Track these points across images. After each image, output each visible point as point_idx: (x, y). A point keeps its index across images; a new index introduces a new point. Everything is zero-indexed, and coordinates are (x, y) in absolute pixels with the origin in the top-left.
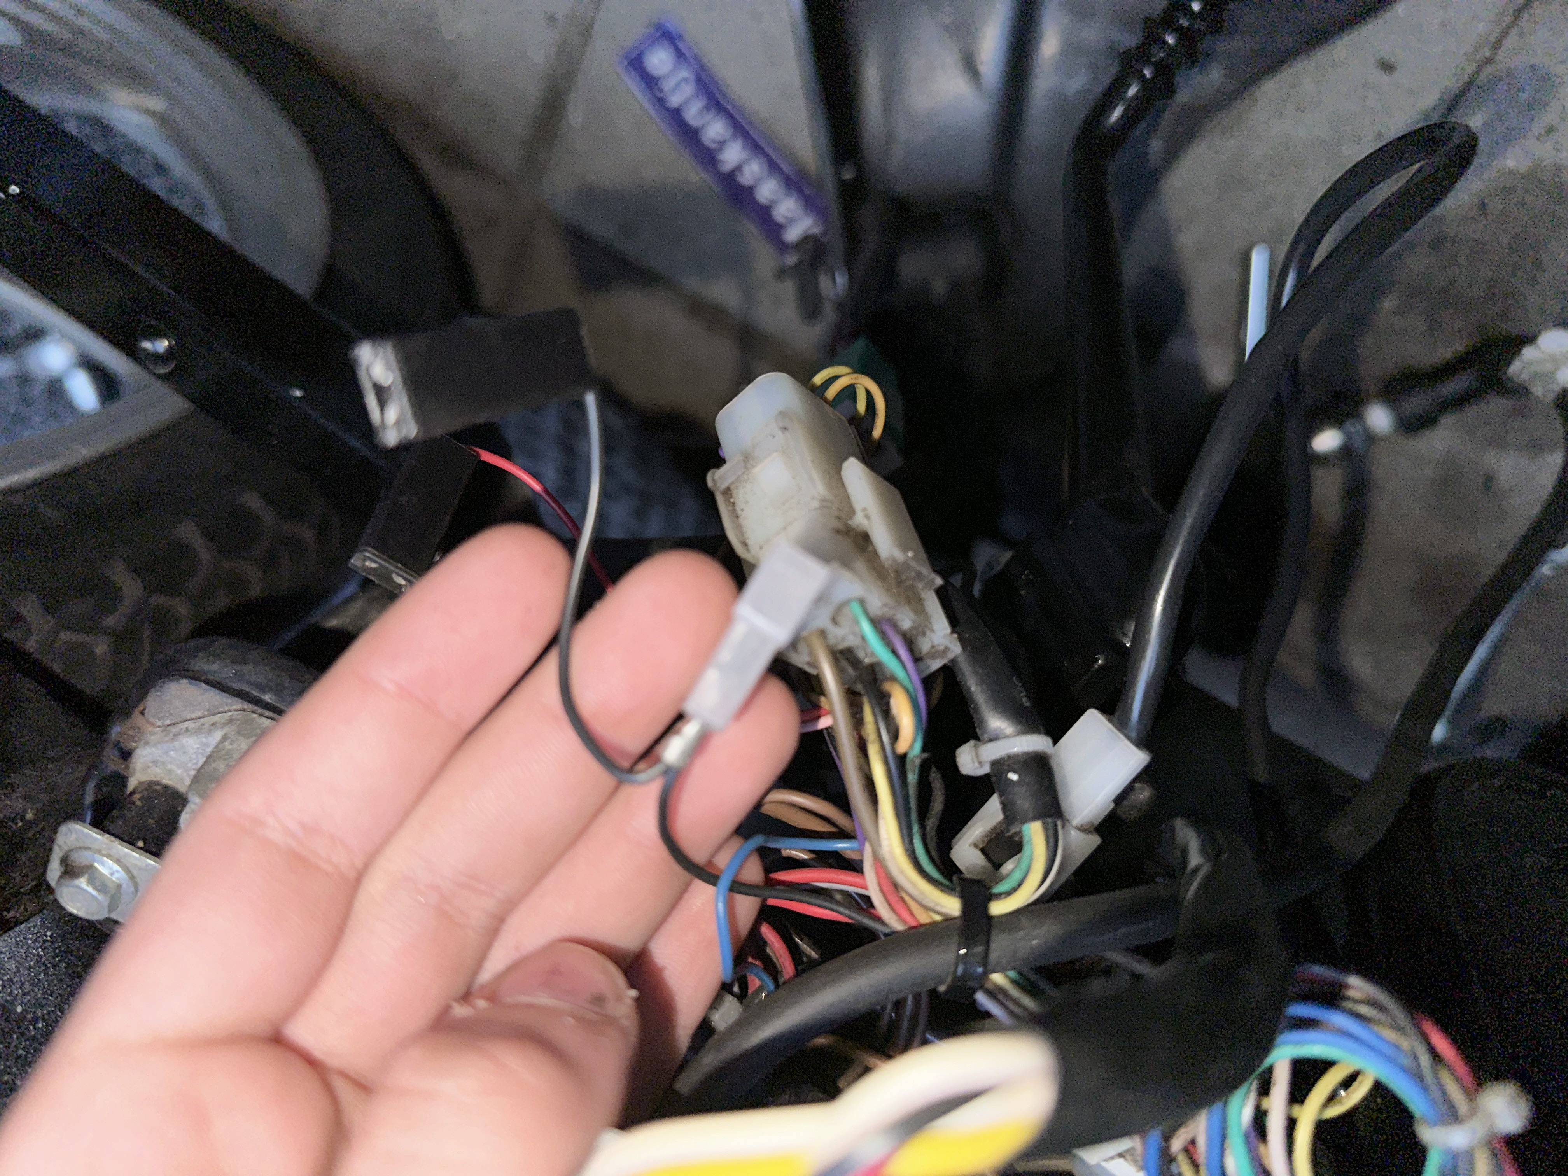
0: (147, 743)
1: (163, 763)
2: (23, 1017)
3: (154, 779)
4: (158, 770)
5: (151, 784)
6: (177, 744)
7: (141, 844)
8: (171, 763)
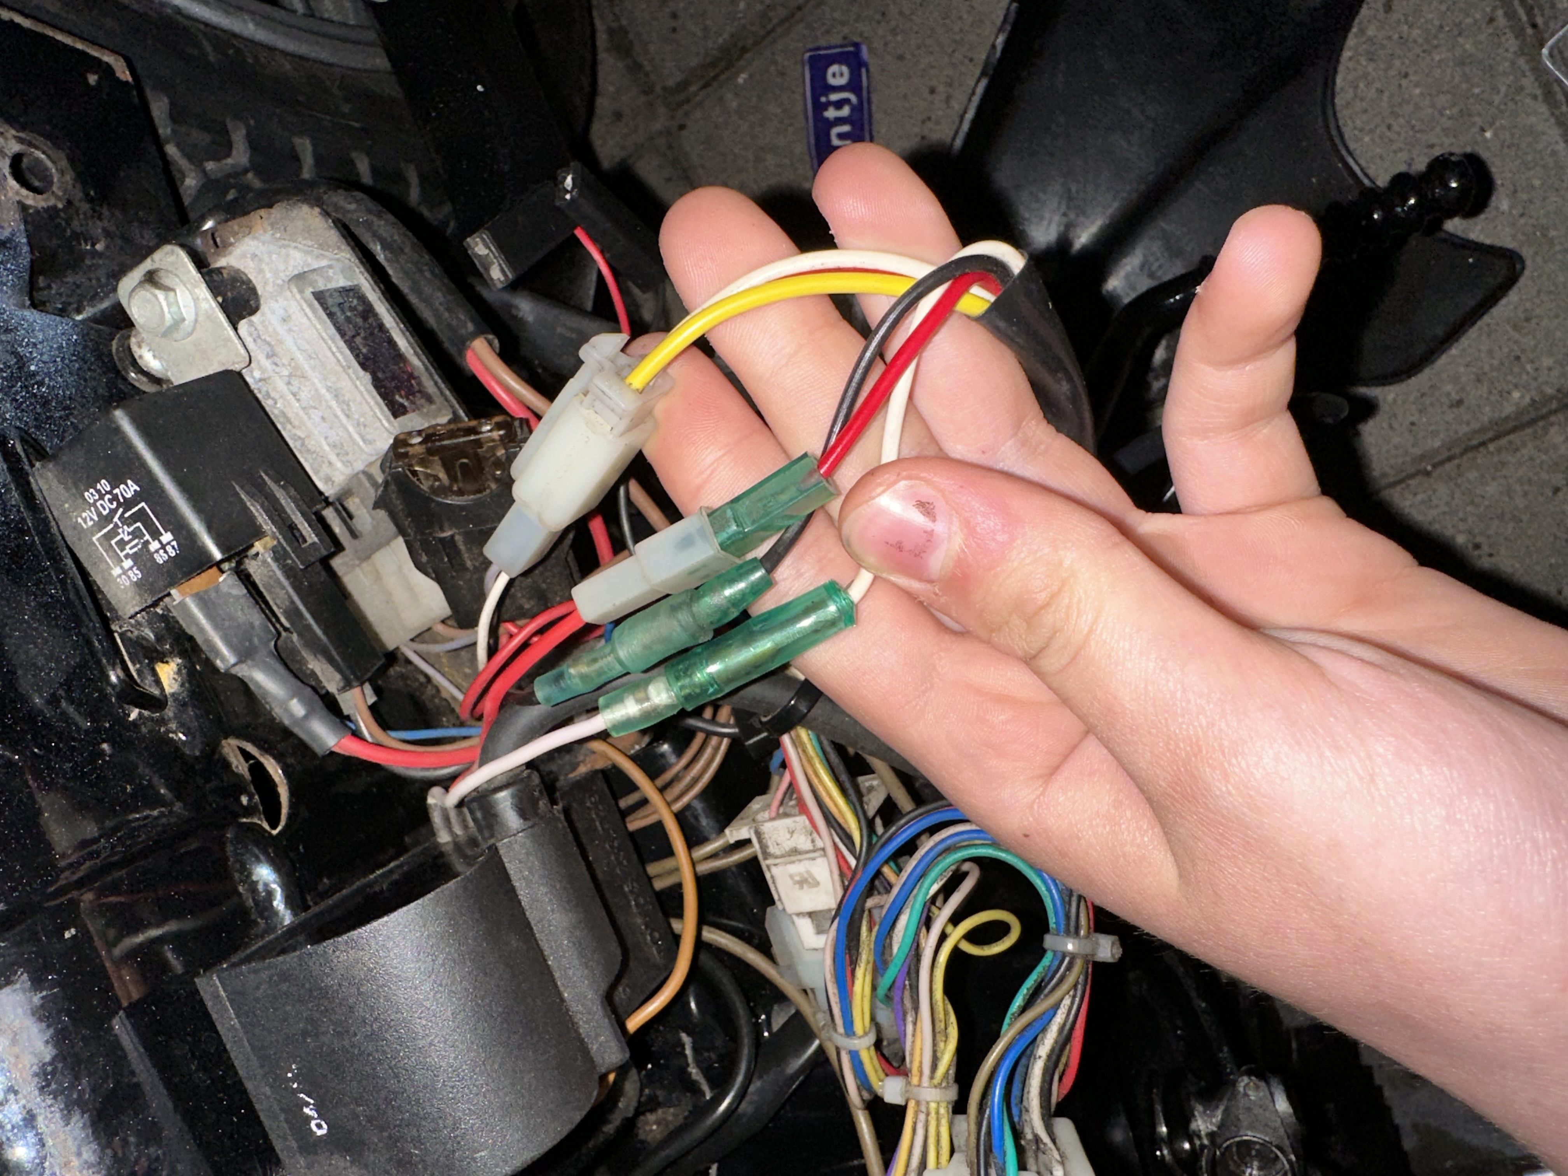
0: (255, 238)
1: (261, 260)
2: (34, 374)
3: (243, 269)
4: (251, 264)
5: (238, 271)
6: (283, 251)
7: (220, 299)
8: (268, 264)
